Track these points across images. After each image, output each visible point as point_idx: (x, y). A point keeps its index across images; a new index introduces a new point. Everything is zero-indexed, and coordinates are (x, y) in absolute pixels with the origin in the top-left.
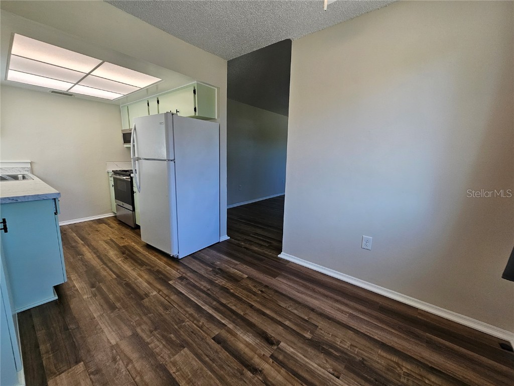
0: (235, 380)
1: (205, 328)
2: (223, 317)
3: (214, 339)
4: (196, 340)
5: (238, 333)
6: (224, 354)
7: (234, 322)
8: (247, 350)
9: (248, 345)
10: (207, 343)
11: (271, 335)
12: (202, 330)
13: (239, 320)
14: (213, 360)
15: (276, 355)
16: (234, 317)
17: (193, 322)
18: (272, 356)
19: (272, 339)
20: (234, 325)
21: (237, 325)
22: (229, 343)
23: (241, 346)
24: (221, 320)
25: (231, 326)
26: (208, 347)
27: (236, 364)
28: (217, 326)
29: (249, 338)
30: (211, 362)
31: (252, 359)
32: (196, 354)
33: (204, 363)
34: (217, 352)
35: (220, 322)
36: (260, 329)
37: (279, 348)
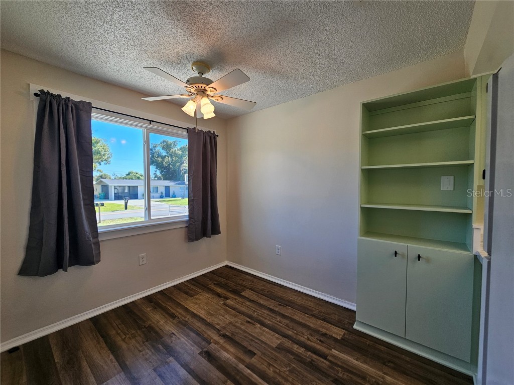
0: (237, 331)
1: (266, 364)
2: (250, 378)
3: (255, 354)
4: (269, 354)
5: (234, 359)
6: (245, 344)
7: (238, 371)
8: (228, 347)
9: (227, 350)
10: (260, 351)
11: (205, 359)
12: (268, 362)
13: (233, 374)
14: (252, 340)
15: (206, 345)
16: (238, 378)
17: (279, 370)
18: (210, 343)
19: (204, 356)
20: (238, 368)
21: (235, 368)
22: (242, 351)
23: (232, 350)
24: (252, 373)
25: (241, 366)
26: (258, 348)
27: (237, 338)
28: (255, 366)
29: (225, 355)
30: (253, 339)
31: (225, 342)
32: (266, 344)
33: (257, 339)
34: (251, 345)
35: (252, 370)
36: (213, 365)
37: (202, 349)
